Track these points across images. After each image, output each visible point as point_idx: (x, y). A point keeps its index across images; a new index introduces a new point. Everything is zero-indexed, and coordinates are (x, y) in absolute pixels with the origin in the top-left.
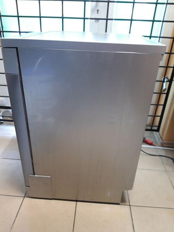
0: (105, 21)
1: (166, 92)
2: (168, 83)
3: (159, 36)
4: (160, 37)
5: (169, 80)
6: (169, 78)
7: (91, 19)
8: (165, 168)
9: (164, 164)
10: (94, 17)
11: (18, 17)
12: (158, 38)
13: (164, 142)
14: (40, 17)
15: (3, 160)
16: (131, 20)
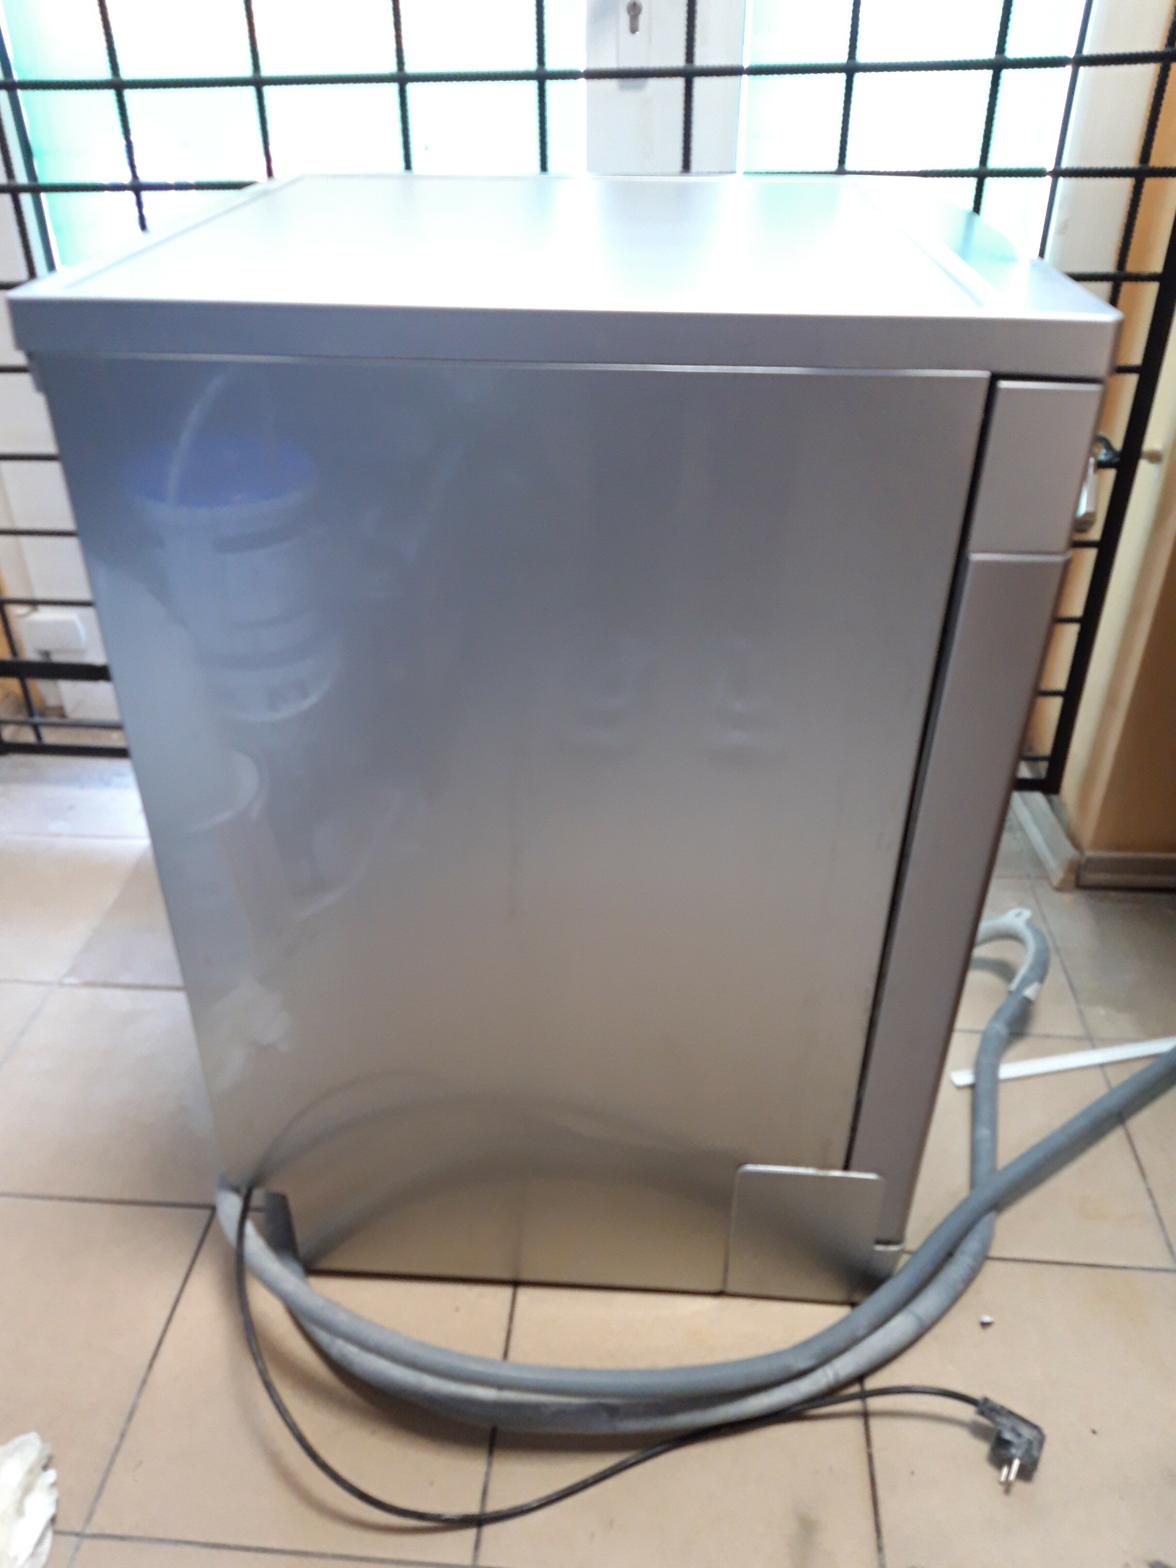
0: (679, 83)
1: (1095, 533)
2: (1110, 475)
3: (1050, 167)
4: (1058, 173)
5: (1116, 454)
6: (1118, 443)
7: (591, 75)
8: (1084, 1023)
9: (1077, 1001)
10: (609, 63)
11: (118, 86)
12: (1048, 179)
13: (1090, 853)
14: (258, 83)
15: (84, 992)
16: (851, 69)
